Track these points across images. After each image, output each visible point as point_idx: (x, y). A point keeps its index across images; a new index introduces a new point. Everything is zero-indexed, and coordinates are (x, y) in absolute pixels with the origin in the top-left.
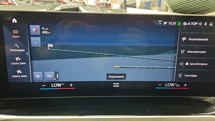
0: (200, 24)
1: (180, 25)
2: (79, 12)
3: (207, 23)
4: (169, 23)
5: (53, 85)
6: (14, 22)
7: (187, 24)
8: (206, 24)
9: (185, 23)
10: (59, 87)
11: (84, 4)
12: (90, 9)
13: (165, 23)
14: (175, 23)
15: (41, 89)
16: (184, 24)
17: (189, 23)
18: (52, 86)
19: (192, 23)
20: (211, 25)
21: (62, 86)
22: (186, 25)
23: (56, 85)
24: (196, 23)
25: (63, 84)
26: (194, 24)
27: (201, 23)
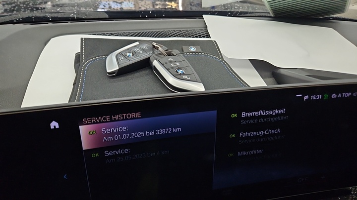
1: (327, 98)
4: (312, 96)
6: (53, 128)
7: (338, 96)
13: (306, 98)
14: (319, 97)
16: (332, 97)
19: (344, 94)
24: (349, 94)
26: (347, 95)
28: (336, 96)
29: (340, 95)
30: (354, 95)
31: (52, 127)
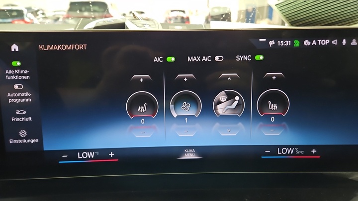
0: (335, 42)
1: (298, 45)
2: (126, 30)
3: (346, 41)
4: (279, 42)
5: (81, 156)
7: (312, 43)
8: (344, 42)
9: (307, 41)
10: (91, 159)
11: (135, 17)
12: (143, 25)
13: (272, 43)
14: (288, 43)
15: (60, 162)
16: (305, 44)
17: (314, 41)
18: (79, 157)
19: (319, 41)
20: (354, 43)
21: (96, 157)
22: (309, 45)
23: (85, 155)
24: (327, 42)
25: (97, 153)
26: (323, 42)
27: (336, 40)
28: (309, 43)
29: (314, 42)
30: (333, 42)
31: (13, 50)
